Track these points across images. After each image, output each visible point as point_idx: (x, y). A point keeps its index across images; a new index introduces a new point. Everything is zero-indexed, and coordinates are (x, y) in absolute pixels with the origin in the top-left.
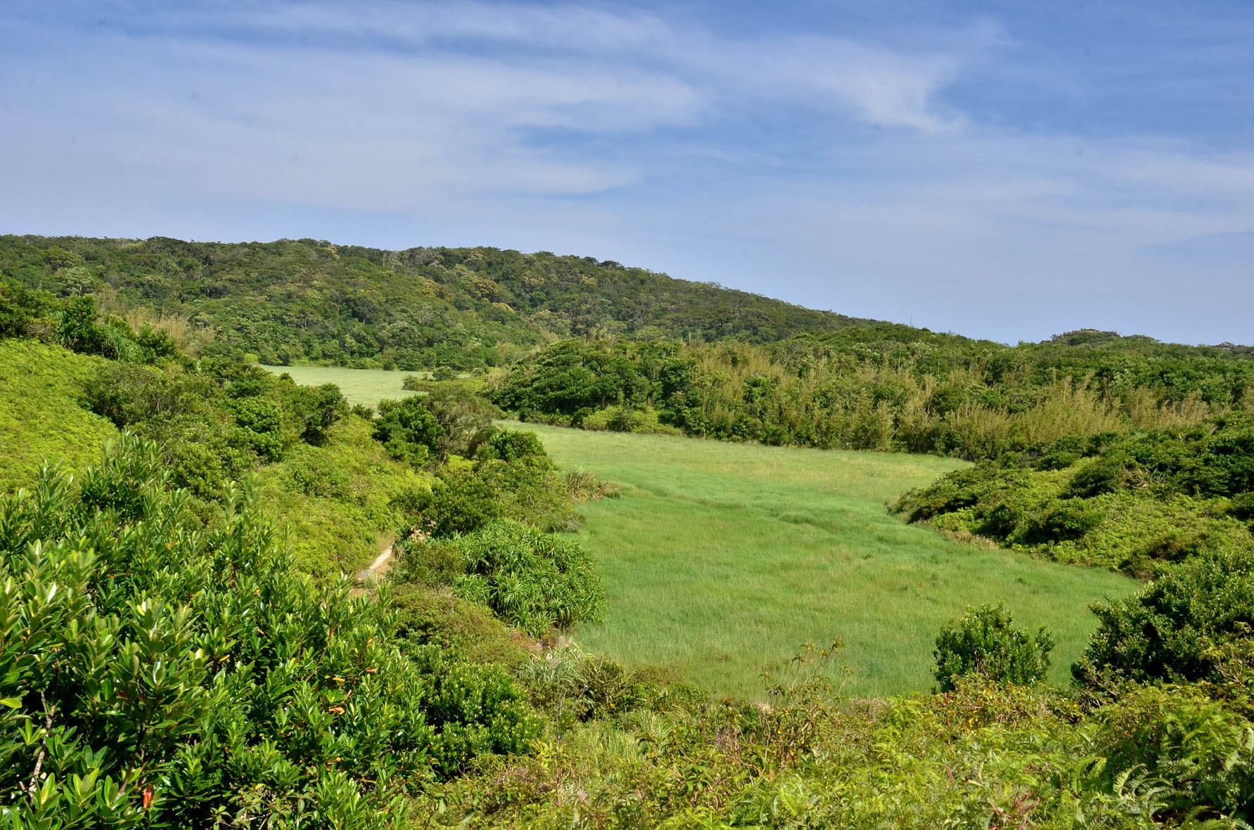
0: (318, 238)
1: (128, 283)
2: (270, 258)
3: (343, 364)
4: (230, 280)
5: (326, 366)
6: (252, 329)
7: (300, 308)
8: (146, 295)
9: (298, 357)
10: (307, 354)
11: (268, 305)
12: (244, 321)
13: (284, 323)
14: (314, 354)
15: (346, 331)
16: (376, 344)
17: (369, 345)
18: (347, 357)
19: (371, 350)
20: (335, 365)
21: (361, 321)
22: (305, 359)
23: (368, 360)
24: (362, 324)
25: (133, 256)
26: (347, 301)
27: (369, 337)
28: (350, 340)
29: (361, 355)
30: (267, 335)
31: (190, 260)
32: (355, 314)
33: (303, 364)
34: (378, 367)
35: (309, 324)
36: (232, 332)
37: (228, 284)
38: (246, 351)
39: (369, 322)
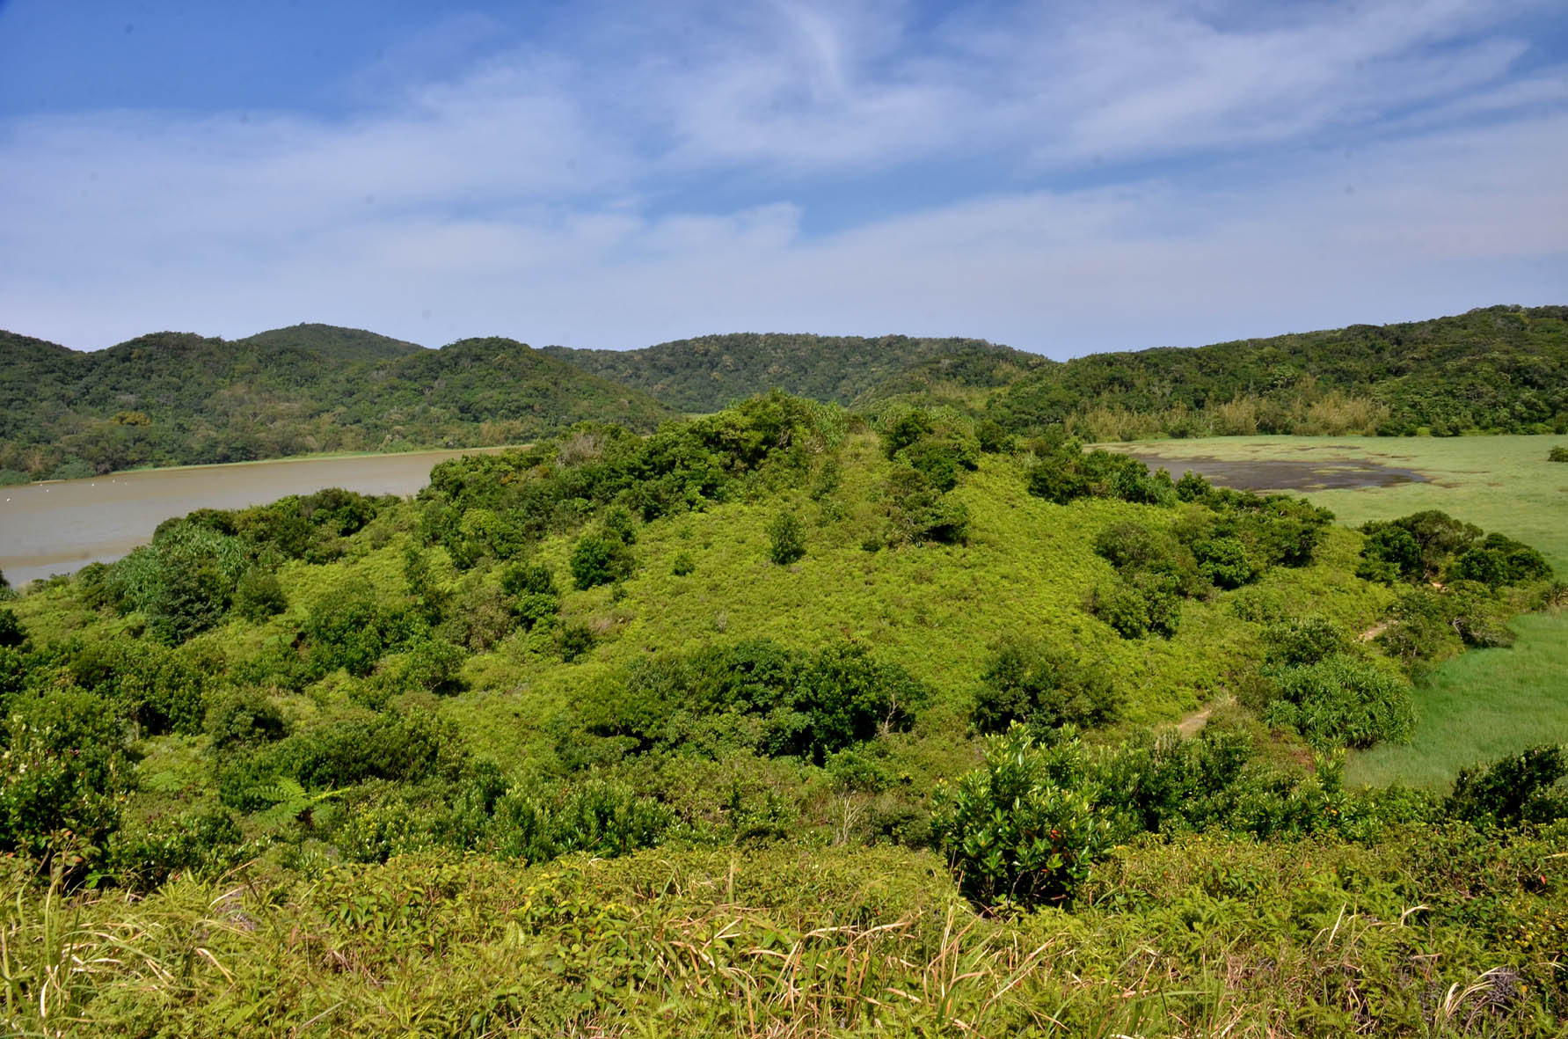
0: (1508, 303)
1: (1326, 371)
2: (1454, 331)
3: (1513, 431)
4: (1413, 358)
5: (1496, 434)
6: (1424, 404)
7: (1470, 381)
8: (1340, 380)
9: (1468, 428)
10: (1477, 423)
11: (1440, 381)
12: (1417, 398)
13: (1454, 396)
14: (1484, 423)
15: (1516, 398)
16: (1546, 408)
17: (1542, 411)
18: (1517, 424)
19: (1543, 416)
20: (1505, 432)
21: (1533, 388)
22: (1476, 429)
23: (1539, 425)
24: (1534, 391)
25: (1332, 346)
26: (1518, 370)
27: (1541, 403)
28: (1519, 407)
29: (1532, 420)
30: (1438, 410)
31: (1380, 342)
32: (1527, 382)
33: (1473, 434)
34: (1549, 432)
35: (1480, 396)
36: (1406, 408)
37: (1411, 363)
38: (1420, 425)
39: (1541, 387)
